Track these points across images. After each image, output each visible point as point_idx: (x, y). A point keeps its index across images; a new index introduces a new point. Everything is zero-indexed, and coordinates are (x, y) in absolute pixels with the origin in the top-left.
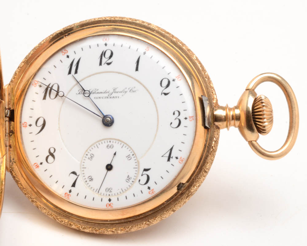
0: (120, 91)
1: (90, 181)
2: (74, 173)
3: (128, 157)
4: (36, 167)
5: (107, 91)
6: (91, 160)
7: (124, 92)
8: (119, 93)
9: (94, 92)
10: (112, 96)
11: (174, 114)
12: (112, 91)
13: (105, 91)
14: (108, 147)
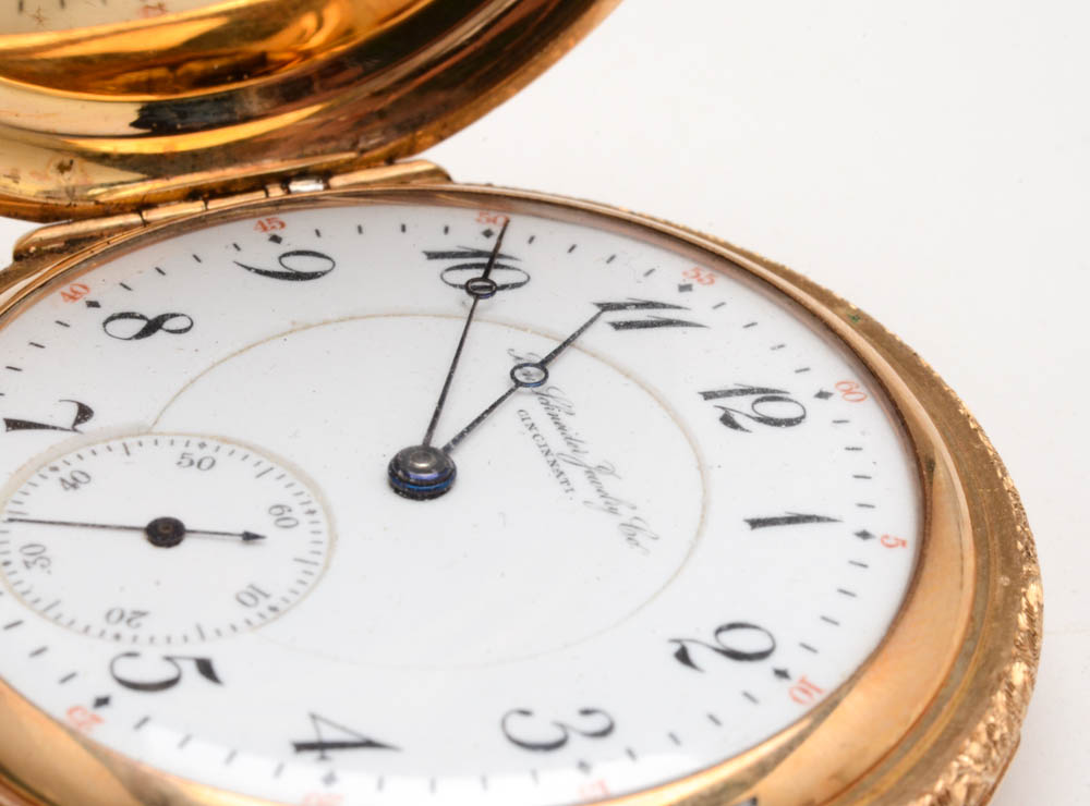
0: (606, 489)
1: (63, 481)
2: (84, 413)
3: (254, 592)
4: (72, 294)
5: (582, 447)
6: (179, 463)
7: (607, 503)
8: (593, 488)
9: (552, 402)
10: (563, 466)
11: (586, 712)
12: (591, 460)
13: (577, 438)
14: (278, 511)
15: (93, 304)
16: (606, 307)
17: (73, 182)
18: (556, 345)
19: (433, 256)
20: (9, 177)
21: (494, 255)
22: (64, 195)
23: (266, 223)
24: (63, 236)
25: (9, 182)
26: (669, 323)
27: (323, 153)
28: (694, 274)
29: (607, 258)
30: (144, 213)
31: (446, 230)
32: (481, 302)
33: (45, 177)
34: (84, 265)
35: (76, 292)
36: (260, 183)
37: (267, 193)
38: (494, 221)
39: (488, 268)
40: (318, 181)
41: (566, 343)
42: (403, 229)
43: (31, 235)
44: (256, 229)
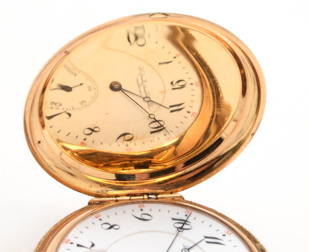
2: (93, 245)
15: (100, 220)
16: (206, 237)
17: (103, 189)
18: (193, 245)
19: (173, 219)
20: (90, 187)
21: (186, 221)
22: (101, 192)
23: (141, 206)
24: (99, 200)
25: (89, 188)
26: (218, 243)
27: (158, 189)
28: (227, 232)
29: (209, 226)
30: (117, 198)
31: (178, 213)
32: (180, 233)
33: (98, 187)
34: (101, 210)
35: (98, 216)
36: (143, 194)
37: (144, 197)
38: (188, 212)
39: (184, 224)
40: (155, 196)
41: (196, 245)
42: (169, 211)
43: (92, 199)
44: (138, 207)
